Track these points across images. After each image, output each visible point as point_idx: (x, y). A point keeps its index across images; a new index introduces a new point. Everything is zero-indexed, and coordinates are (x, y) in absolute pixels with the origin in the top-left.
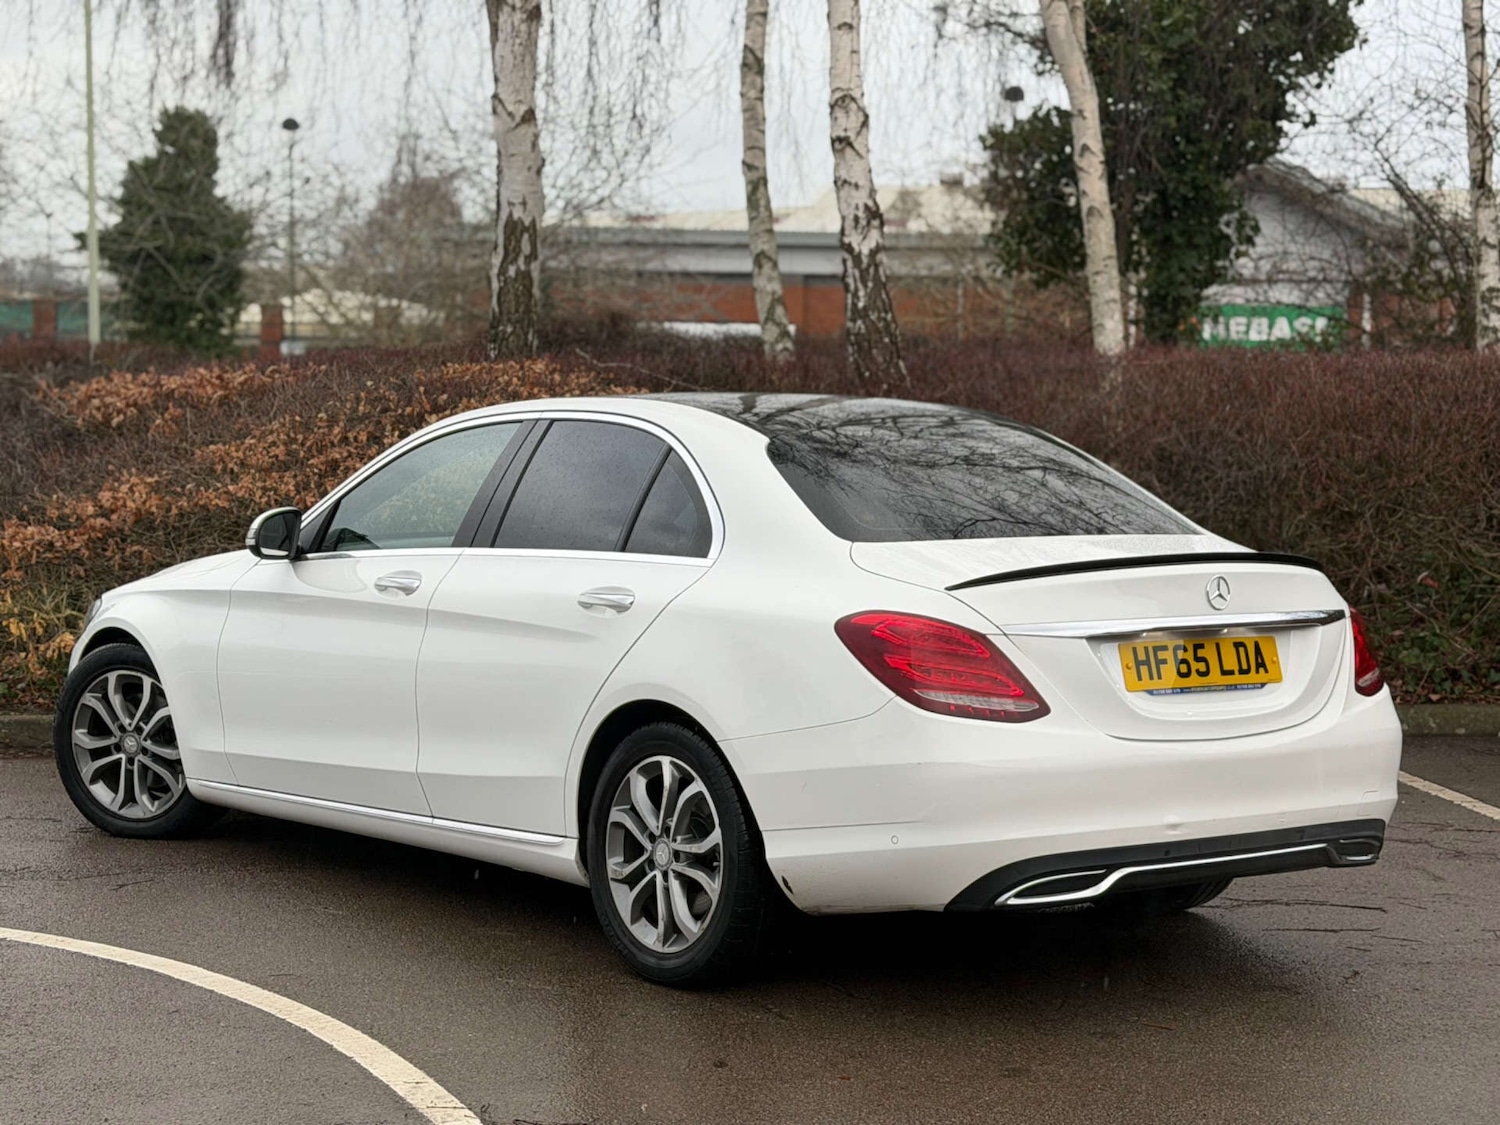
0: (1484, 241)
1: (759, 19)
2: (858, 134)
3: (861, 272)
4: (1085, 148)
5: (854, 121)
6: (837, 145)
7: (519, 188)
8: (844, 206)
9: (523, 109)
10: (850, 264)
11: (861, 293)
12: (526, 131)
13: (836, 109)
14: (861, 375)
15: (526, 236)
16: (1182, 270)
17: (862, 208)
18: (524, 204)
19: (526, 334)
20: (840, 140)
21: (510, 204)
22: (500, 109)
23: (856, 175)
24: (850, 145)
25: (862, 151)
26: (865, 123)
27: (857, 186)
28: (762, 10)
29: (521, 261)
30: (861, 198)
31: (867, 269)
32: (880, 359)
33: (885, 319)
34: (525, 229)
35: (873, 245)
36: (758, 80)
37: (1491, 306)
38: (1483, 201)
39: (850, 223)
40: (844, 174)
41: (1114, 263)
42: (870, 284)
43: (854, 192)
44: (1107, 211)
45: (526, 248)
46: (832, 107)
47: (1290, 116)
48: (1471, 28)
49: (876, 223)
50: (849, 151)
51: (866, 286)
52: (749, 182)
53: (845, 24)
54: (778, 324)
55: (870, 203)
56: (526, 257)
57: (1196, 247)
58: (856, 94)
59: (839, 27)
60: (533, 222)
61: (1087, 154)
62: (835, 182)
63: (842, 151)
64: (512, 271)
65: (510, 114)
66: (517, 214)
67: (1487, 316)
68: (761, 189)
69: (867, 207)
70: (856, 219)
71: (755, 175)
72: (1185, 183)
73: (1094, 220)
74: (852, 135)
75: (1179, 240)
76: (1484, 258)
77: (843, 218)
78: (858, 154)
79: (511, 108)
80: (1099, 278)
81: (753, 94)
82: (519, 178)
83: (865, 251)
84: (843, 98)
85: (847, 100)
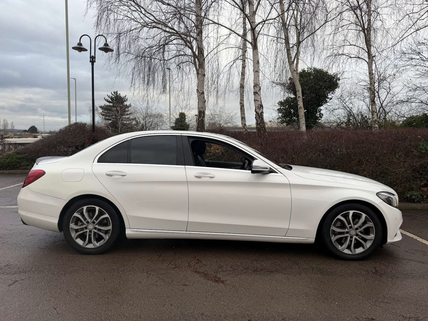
0: (374, 111)
1: (243, 79)
2: (259, 91)
3: (259, 117)
4: (299, 97)
5: (257, 89)
6: (255, 93)
7: (201, 105)
8: (256, 105)
9: (202, 91)
10: (257, 115)
11: (259, 120)
12: (202, 95)
13: (255, 87)
14: (259, 135)
15: (202, 113)
16: (311, 121)
17: (259, 105)
18: (202, 108)
19: (202, 130)
20: (255, 92)
21: (200, 108)
22: (198, 92)
23: (258, 99)
24: (257, 93)
25: (259, 94)
26: (260, 89)
27: (258, 101)
28: (244, 78)
29: (202, 118)
30: (259, 103)
31: (260, 116)
32: (262, 132)
33: (263, 125)
34: (202, 112)
35: (261, 111)
36: (243, 89)
37: (376, 123)
38: (374, 104)
39: (257, 108)
40: (256, 99)
41: (304, 116)
42: (261, 119)
43: (258, 102)
44: (303, 107)
45: (202, 115)
46: (254, 86)
47: (328, 98)
48: (371, 73)
49: (262, 107)
50: (257, 94)
51: (260, 119)
52: (241, 106)
53: (257, 71)
54: (245, 129)
55: (261, 104)
56: (202, 117)
57: (313, 118)
58: (258, 84)
59: (255, 72)
60: (204, 111)
61: (300, 98)
62: (254, 100)
63: (256, 94)
64: (200, 119)
65: (199, 92)
66: (201, 109)
67: (375, 125)
68: (243, 107)
69: (260, 104)
70: (258, 107)
71: (242, 104)
72: (311, 108)
73: (301, 109)
74: (257, 91)
75: (310, 117)
76: (374, 114)
77: (256, 107)
78: (259, 95)
79: (200, 91)
80: (301, 119)
81: (242, 91)
82: (201, 103)
83: (260, 113)
84: (256, 85)
85: (257, 85)
